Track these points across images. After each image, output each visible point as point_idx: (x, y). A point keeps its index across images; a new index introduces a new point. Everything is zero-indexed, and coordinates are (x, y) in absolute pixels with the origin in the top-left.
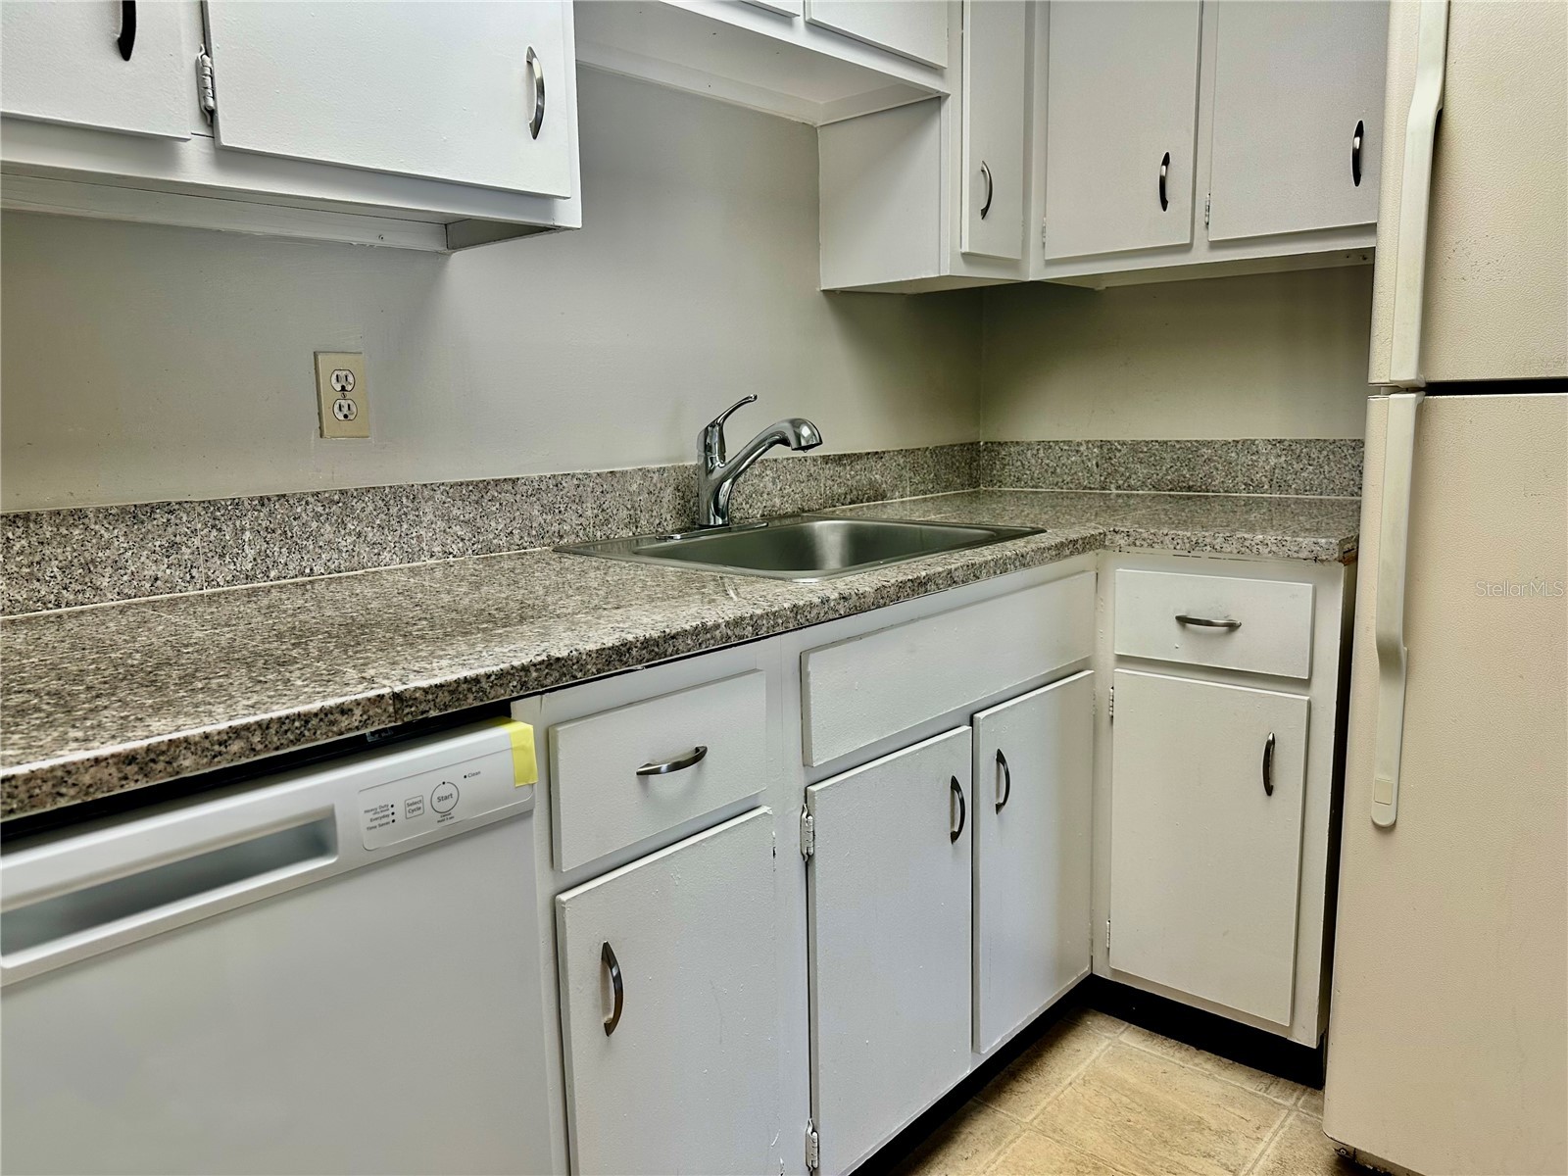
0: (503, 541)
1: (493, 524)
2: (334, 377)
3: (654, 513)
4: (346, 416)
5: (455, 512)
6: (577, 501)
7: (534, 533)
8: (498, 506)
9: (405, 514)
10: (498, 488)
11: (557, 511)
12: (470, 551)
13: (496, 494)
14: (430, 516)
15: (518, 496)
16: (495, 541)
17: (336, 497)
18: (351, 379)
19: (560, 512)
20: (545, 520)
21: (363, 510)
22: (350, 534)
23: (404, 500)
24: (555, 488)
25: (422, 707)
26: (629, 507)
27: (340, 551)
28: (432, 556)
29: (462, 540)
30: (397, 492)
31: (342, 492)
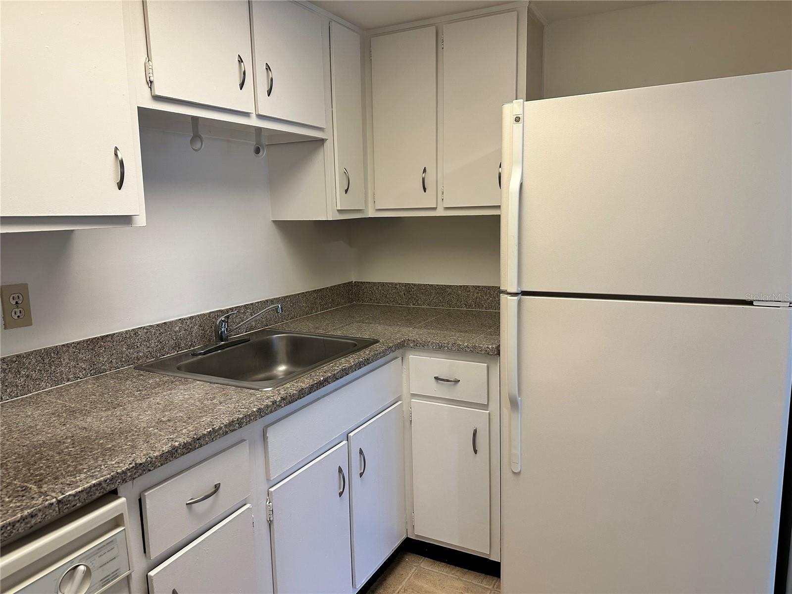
0: (107, 367)
1: (101, 359)
2: (12, 297)
3: (189, 340)
4: (18, 317)
5: (80, 356)
6: (146, 340)
7: (124, 359)
8: (103, 349)
9: (53, 361)
10: (104, 341)
11: (136, 347)
12: (89, 375)
13: (102, 344)
14: (67, 360)
15: (115, 343)
16: (103, 367)
17: (14, 359)
18: (21, 298)
19: (137, 347)
20: (129, 352)
21: (30, 363)
22: (22, 377)
23: (52, 355)
24: (134, 336)
25: (73, 503)
26: (175, 339)
27: (17, 386)
28: (68, 380)
29: (85, 369)
30: (48, 352)
31: (18, 356)
